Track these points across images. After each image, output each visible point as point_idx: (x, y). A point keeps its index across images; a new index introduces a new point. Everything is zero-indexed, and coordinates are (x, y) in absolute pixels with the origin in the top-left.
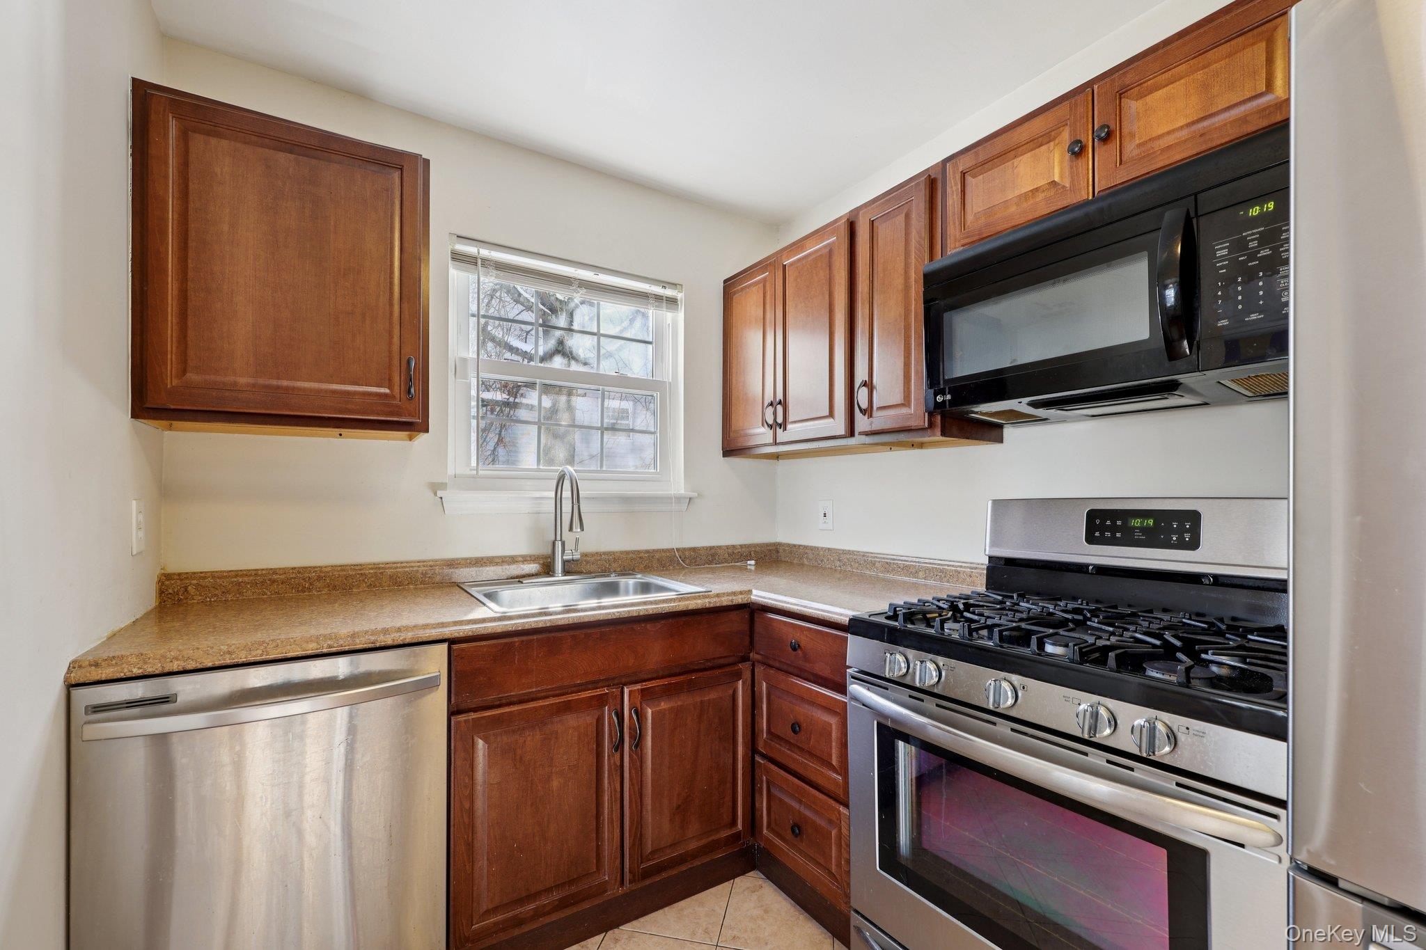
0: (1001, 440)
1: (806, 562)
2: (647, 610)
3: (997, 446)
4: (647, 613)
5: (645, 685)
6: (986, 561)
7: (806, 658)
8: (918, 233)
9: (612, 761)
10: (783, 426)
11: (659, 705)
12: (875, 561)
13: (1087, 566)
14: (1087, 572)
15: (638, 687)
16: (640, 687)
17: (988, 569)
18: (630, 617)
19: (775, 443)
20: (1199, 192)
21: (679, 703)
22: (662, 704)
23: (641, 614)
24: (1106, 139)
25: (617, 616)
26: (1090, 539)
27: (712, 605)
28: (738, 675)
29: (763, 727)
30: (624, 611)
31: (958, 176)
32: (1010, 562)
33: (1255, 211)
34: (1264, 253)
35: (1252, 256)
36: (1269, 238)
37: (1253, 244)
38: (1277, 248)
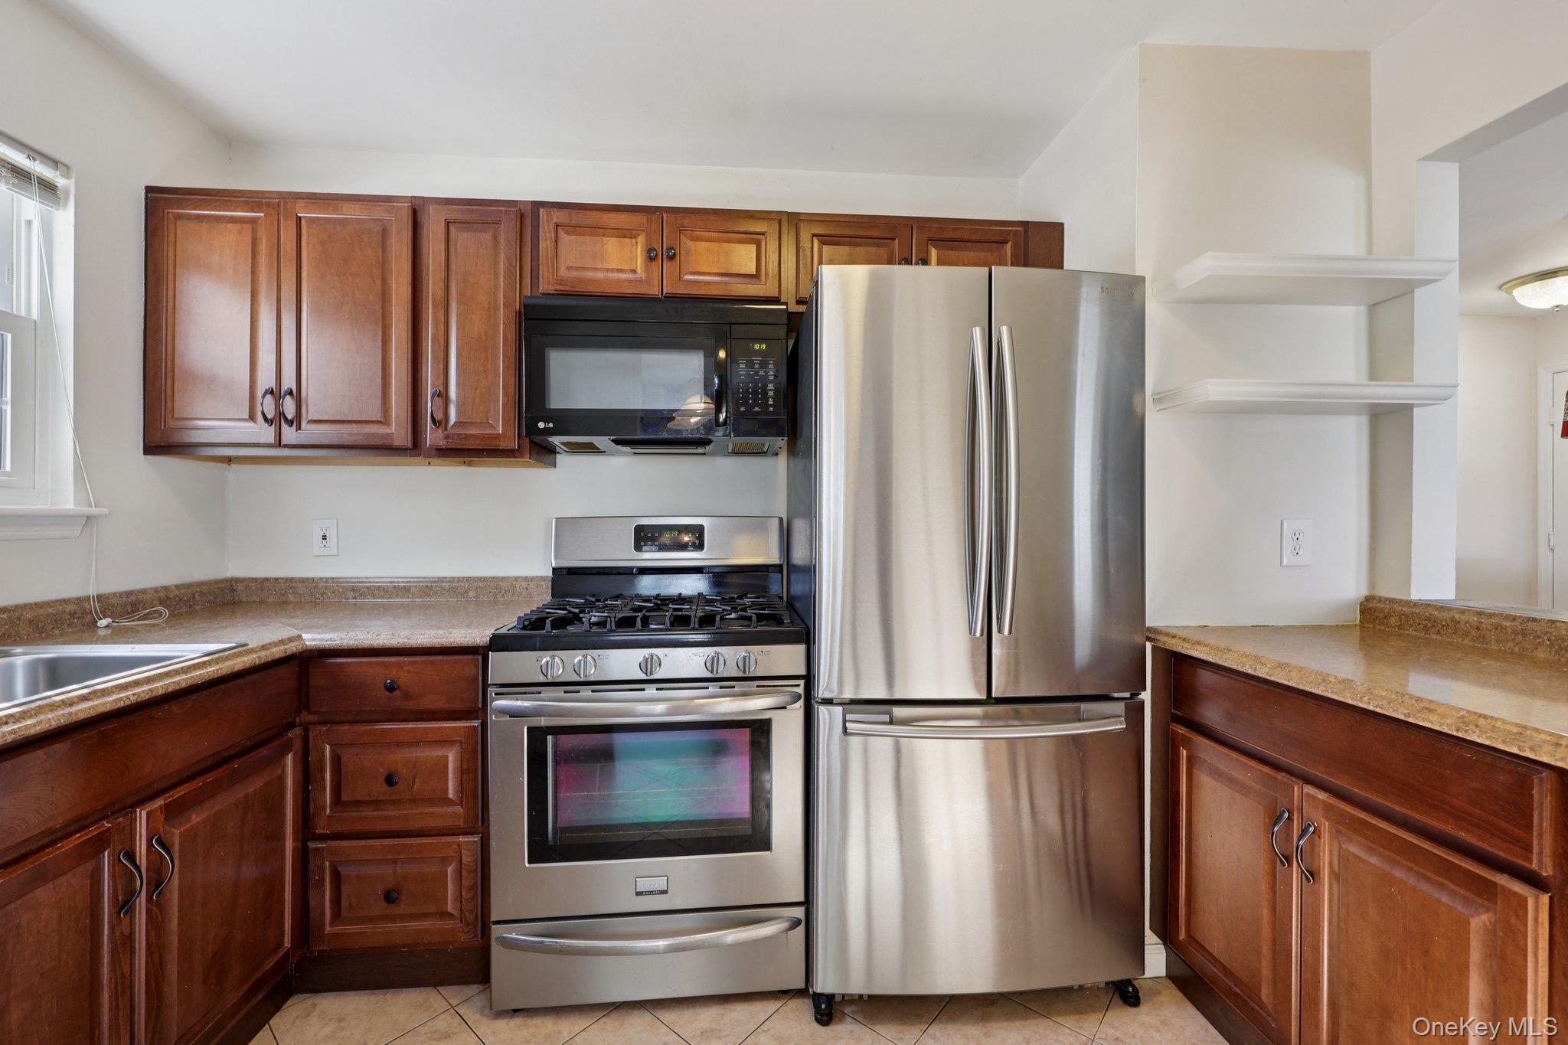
0: (554, 465)
1: (291, 597)
2: (178, 683)
3: (551, 470)
4: (177, 687)
5: (169, 797)
6: (550, 574)
7: (407, 696)
8: (508, 260)
9: (118, 933)
10: (296, 422)
11: (189, 820)
12: (410, 586)
13: (632, 568)
14: (632, 574)
15: (159, 802)
16: (162, 802)
17: (553, 580)
18: (154, 697)
19: (279, 444)
20: (733, 324)
21: (217, 808)
22: (194, 816)
23: (170, 689)
24: (671, 258)
25: (133, 699)
26: (638, 547)
27: (262, 661)
28: (287, 748)
29: (325, 801)
30: (143, 692)
31: (552, 226)
32: (572, 571)
33: (757, 347)
34: (761, 373)
35: (756, 373)
36: (764, 365)
37: (757, 366)
38: (766, 372)
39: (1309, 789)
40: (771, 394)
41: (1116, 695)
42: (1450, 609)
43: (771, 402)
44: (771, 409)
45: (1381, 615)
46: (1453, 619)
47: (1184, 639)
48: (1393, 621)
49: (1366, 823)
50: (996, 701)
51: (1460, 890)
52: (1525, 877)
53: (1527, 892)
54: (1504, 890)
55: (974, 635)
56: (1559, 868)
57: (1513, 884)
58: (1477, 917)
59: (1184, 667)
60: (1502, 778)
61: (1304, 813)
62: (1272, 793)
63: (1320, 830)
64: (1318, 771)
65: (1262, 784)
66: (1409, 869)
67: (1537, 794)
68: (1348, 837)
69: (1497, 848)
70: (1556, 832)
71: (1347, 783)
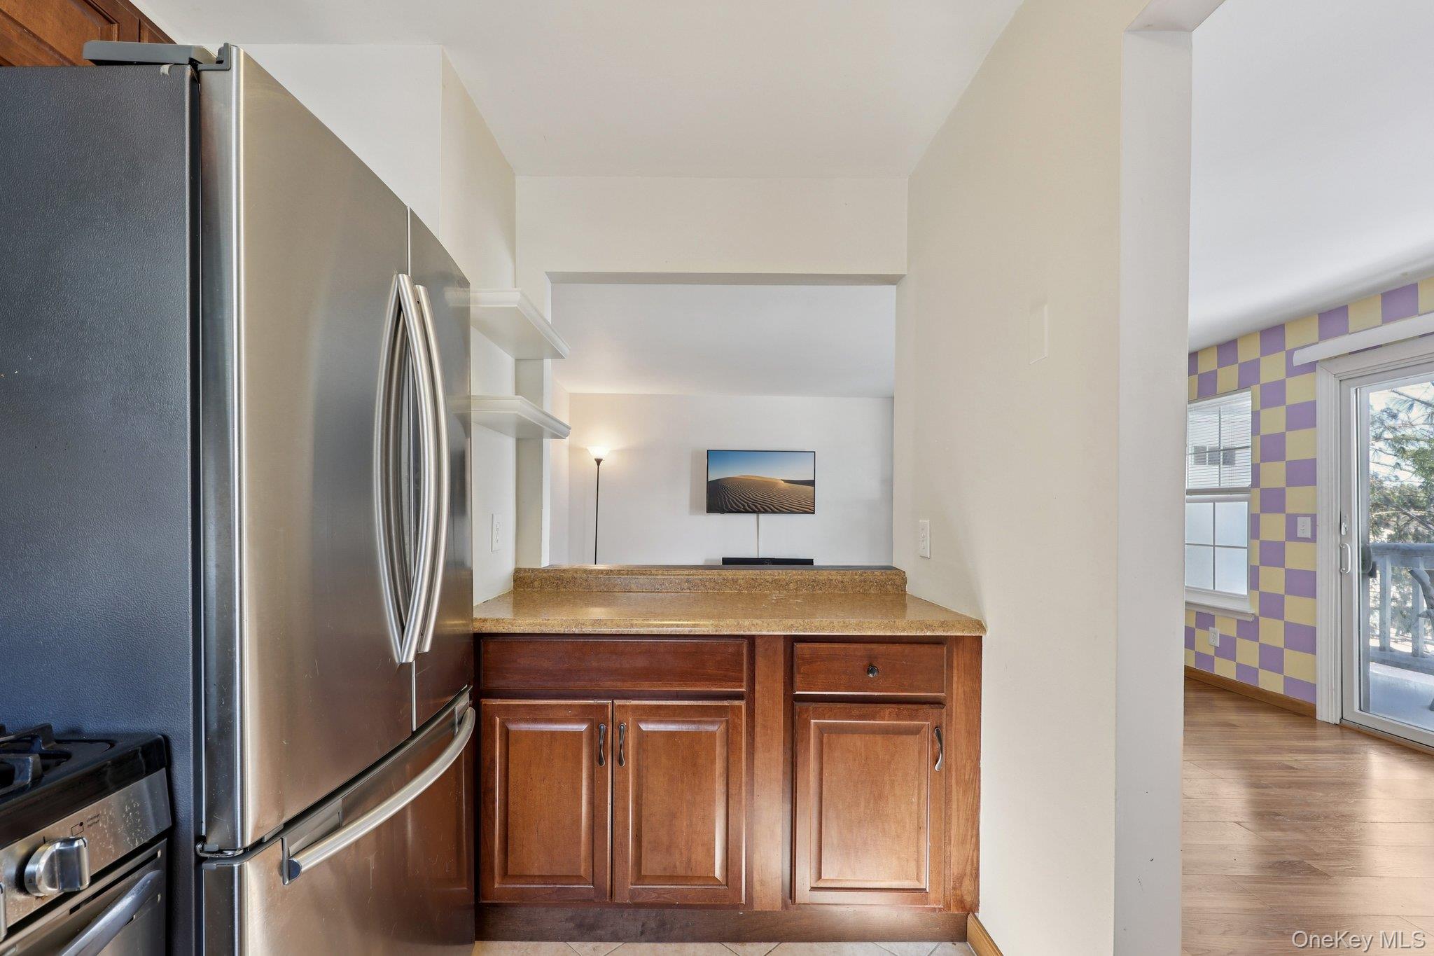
39: (617, 702)
41: (463, 689)
45: (528, 581)
47: (497, 620)
50: (414, 735)
51: (710, 719)
52: (738, 696)
53: (742, 703)
54: (733, 707)
55: (404, 661)
56: (748, 685)
57: (736, 703)
58: (716, 728)
59: (492, 646)
60: (730, 650)
61: (616, 721)
62: (590, 717)
63: (627, 726)
64: (627, 686)
65: (582, 714)
66: (683, 722)
67: (745, 651)
68: (646, 721)
69: (728, 687)
70: (748, 668)
71: (645, 686)
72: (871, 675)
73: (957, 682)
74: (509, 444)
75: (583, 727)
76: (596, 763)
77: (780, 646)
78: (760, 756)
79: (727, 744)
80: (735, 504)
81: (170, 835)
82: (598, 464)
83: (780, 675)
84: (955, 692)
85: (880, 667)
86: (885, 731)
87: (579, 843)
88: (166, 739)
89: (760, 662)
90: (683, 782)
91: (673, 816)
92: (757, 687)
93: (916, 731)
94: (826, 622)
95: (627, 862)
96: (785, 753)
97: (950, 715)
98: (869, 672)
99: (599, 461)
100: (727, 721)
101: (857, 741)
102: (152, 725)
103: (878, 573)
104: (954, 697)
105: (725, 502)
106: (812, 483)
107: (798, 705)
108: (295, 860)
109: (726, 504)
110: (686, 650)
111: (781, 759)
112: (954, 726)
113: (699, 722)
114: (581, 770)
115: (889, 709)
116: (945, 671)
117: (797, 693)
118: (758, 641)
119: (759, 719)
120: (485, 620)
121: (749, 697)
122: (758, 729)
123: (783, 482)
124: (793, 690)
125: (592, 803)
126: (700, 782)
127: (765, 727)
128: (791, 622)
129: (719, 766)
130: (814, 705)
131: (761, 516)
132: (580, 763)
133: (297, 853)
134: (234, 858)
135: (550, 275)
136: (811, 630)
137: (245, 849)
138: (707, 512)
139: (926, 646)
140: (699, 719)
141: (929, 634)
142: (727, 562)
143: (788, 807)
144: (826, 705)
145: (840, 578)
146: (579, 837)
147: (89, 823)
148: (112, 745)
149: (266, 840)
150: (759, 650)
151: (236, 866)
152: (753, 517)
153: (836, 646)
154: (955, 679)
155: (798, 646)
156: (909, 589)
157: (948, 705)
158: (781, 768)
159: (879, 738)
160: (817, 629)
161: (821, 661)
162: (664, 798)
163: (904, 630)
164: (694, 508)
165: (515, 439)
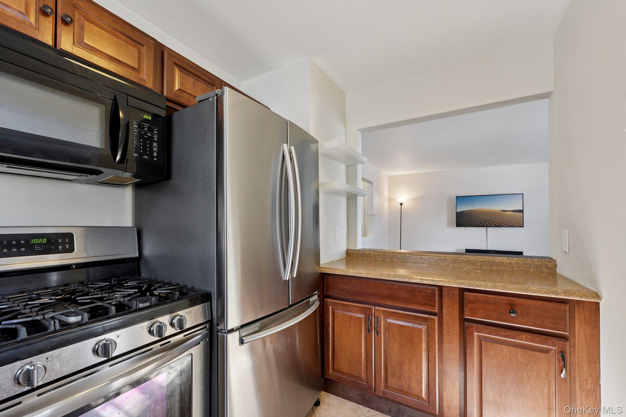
20: (128, 95)
33: (145, 117)
34: (149, 134)
35: (146, 134)
36: (151, 130)
37: (146, 129)
38: (153, 135)
39: (376, 308)
40: (155, 149)
41: (315, 293)
42: (367, 251)
43: (155, 154)
44: (155, 159)
45: (352, 254)
46: (369, 254)
47: (330, 269)
48: (355, 256)
49: (395, 313)
50: (290, 306)
51: (419, 322)
52: (434, 314)
53: (436, 318)
54: (431, 319)
55: (285, 279)
56: (439, 309)
57: (433, 317)
58: (424, 328)
59: (330, 278)
60: (429, 291)
61: (376, 315)
62: (365, 312)
63: (381, 319)
64: (380, 302)
65: (363, 310)
66: (406, 321)
67: (437, 293)
68: (389, 318)
69: (428, 309)
70: (439, 301)
71: (389, 303)
72: (512, 315)
73: (579, 328)
74: (344, 200)
75: (362, 316)
76: (368, 332)
77: (457, 293)
78: (446, 345)
79: (428, 336)
80: (473, 221)
81: (211, 321)
82: (401, 205)
83: (457, 307)
84: (577, 333)
85: (519, 311)
86: (524, 347)
87: (361, 364)
88: (210, 293)
89: (445, 300)
90: (406, 349)
91: (401, 363)
92: (444, 311)
93: (547, 351)
94: (482, 283)
95: (381, 378)
96: (460, 347)
97: (573, 346)
98: (510, 313)
99: (401, 204)
100: (428, 324)
101: (505, 349)
102: (207, 289)
103: (536, 260)
104: (577, 337)
105: (467, 220)
106: (522, 211)
107: (467, 323)
108: (243, 338)
109: (467, 222)
110: (407, 289)
111: (458, 349)
112: (577, 354)
113: (414, 323)
114: (362, 334)
115: (525, 335)
116: (568, 320)
117: (466, 317)
118: (444, 289)
119: (445, 327)
120: (326, 268)
121: (440, 315)
122: (445, 332)
123: (501, 211)
124: (463, 316)
125: (366, 348)
126: (414, 350)
127: (448, 331)
128: (462, 281)
129: (424, 346)
130: (476, 325)
131: (488, 228)
132: (361, 331)
133: (244, 337)
134: (225, 333)
135: (360, 130)
136: (473, 286)
137: (228, 331)
138: (456, 226)
139: (553, 303)
140: (414, 321)
141: (553, 296)
142: (468, 251)
143: (462, 374)
144: (483, 326)
145: (509, 261)
146: (361, 361)
147: (189, 313)
148: (198, 293)
149: (234, 329)
150: (445, 293)
151: (225, 335)
152: (484, 229)
153: (489, 296)
154: (577, 326)
155: (466, 293)
156: (558, 270)
157: (572, 341)
158: (458, 353)
159: (519, 350)
160: (477, 286)
161: (480, 303)
162: (398, 354)
163: (535, 292)
164: (449, 225)
165: (346, 198)
